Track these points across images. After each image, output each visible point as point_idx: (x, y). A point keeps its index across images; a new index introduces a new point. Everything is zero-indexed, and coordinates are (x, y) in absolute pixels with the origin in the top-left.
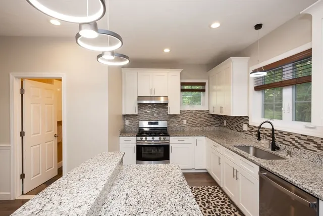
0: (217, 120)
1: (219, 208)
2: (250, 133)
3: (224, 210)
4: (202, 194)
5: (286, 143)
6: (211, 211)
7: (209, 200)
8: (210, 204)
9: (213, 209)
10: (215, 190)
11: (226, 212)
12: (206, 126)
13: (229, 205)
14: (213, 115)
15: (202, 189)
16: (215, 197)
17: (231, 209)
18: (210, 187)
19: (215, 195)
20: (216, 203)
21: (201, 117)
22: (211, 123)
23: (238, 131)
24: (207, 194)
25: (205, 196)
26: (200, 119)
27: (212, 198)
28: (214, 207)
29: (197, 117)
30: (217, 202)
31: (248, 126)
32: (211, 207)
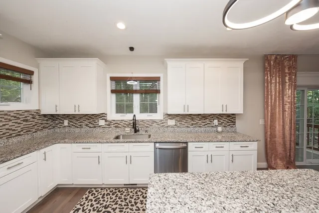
0: (51, 120)
1: (119, 200)
2: (108, 126)
3: (123, 197)
4: (91, 208)
5: (141, 126)
6: (119, 208)
7: (104, 205)
8: (110, 206)
9: (117, 206)
10: (95, 194)
11: (126, 197)
12: (36, 132)
13: (119, 191)
14: (45, 116)
15: (81, 205)
16: (103, 198)
17: (124, 192)
18: (86, 196)
19: (100, 196)
20: (112, 200)
21: (27, 121)
22: (42, 126)
23: (90, 127)
24: (94, 203)
25: (95, 206)
26: (25, 123)
27: (104, 201)
28: (116, 204)
29: (19, 121)
30: (111, 198)
31: (106, 121)
32: (114, 207)
